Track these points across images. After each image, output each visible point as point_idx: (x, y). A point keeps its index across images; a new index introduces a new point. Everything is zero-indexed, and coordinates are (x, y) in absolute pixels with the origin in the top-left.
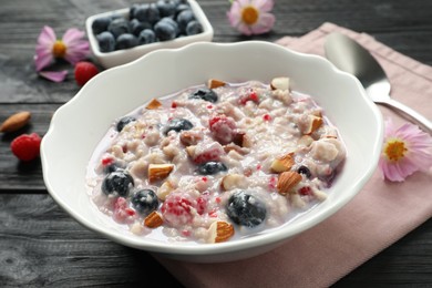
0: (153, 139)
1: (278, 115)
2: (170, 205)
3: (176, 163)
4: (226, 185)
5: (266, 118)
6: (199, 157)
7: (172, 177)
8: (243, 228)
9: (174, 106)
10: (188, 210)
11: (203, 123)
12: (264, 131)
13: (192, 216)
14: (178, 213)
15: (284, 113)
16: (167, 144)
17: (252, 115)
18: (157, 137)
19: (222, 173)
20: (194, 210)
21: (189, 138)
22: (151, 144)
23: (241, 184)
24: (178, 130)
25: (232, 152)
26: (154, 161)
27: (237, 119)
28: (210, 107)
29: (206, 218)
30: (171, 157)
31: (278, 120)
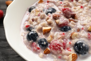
0: (43, 17)
1: (85, 6)
2: (53, 46)
3: (52, 26)
4: (72, 37)
5: (82, 7)
6: (61, 25)
7: (51, 33)
8: (81, 55)
9: (48, 2)
10: (60, 48)
11: (60, 9)
12: (81, 12)
13: (61, 51)
14: (56, 49)
15: (88, 5)
16: (48, 19)
17: (76, 6)
18: (44, 16)
19: (69, 31)
20: (62, 48)
21: (56, 17)
22: (42, 18)
23: (78, 36)
24: (51, 13)
25: (72, 22)
26: (44, 26)
27: (70, 7)
28: (61, 3)
29: (66, 51)
30: (50, 24)
31: (86, 8)
